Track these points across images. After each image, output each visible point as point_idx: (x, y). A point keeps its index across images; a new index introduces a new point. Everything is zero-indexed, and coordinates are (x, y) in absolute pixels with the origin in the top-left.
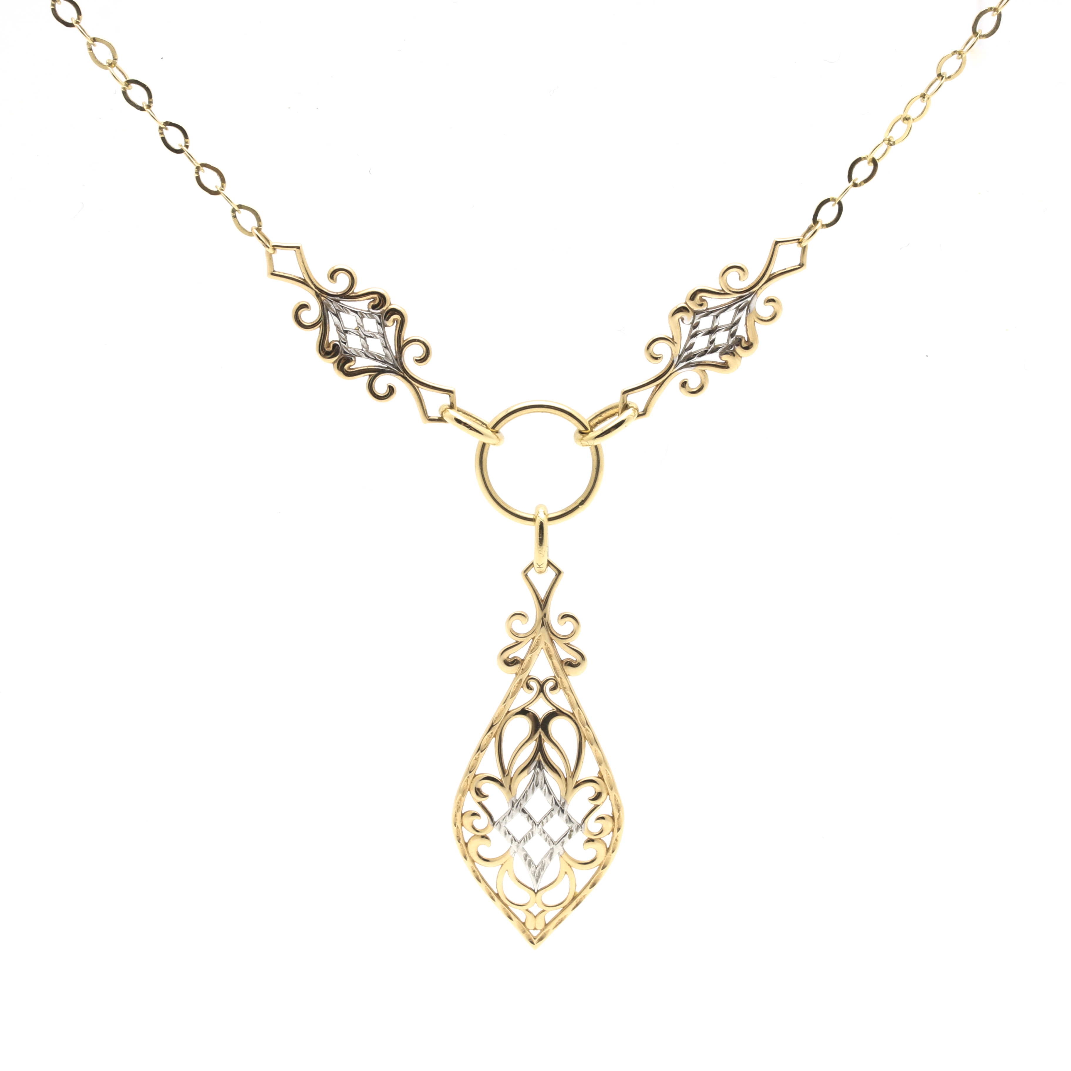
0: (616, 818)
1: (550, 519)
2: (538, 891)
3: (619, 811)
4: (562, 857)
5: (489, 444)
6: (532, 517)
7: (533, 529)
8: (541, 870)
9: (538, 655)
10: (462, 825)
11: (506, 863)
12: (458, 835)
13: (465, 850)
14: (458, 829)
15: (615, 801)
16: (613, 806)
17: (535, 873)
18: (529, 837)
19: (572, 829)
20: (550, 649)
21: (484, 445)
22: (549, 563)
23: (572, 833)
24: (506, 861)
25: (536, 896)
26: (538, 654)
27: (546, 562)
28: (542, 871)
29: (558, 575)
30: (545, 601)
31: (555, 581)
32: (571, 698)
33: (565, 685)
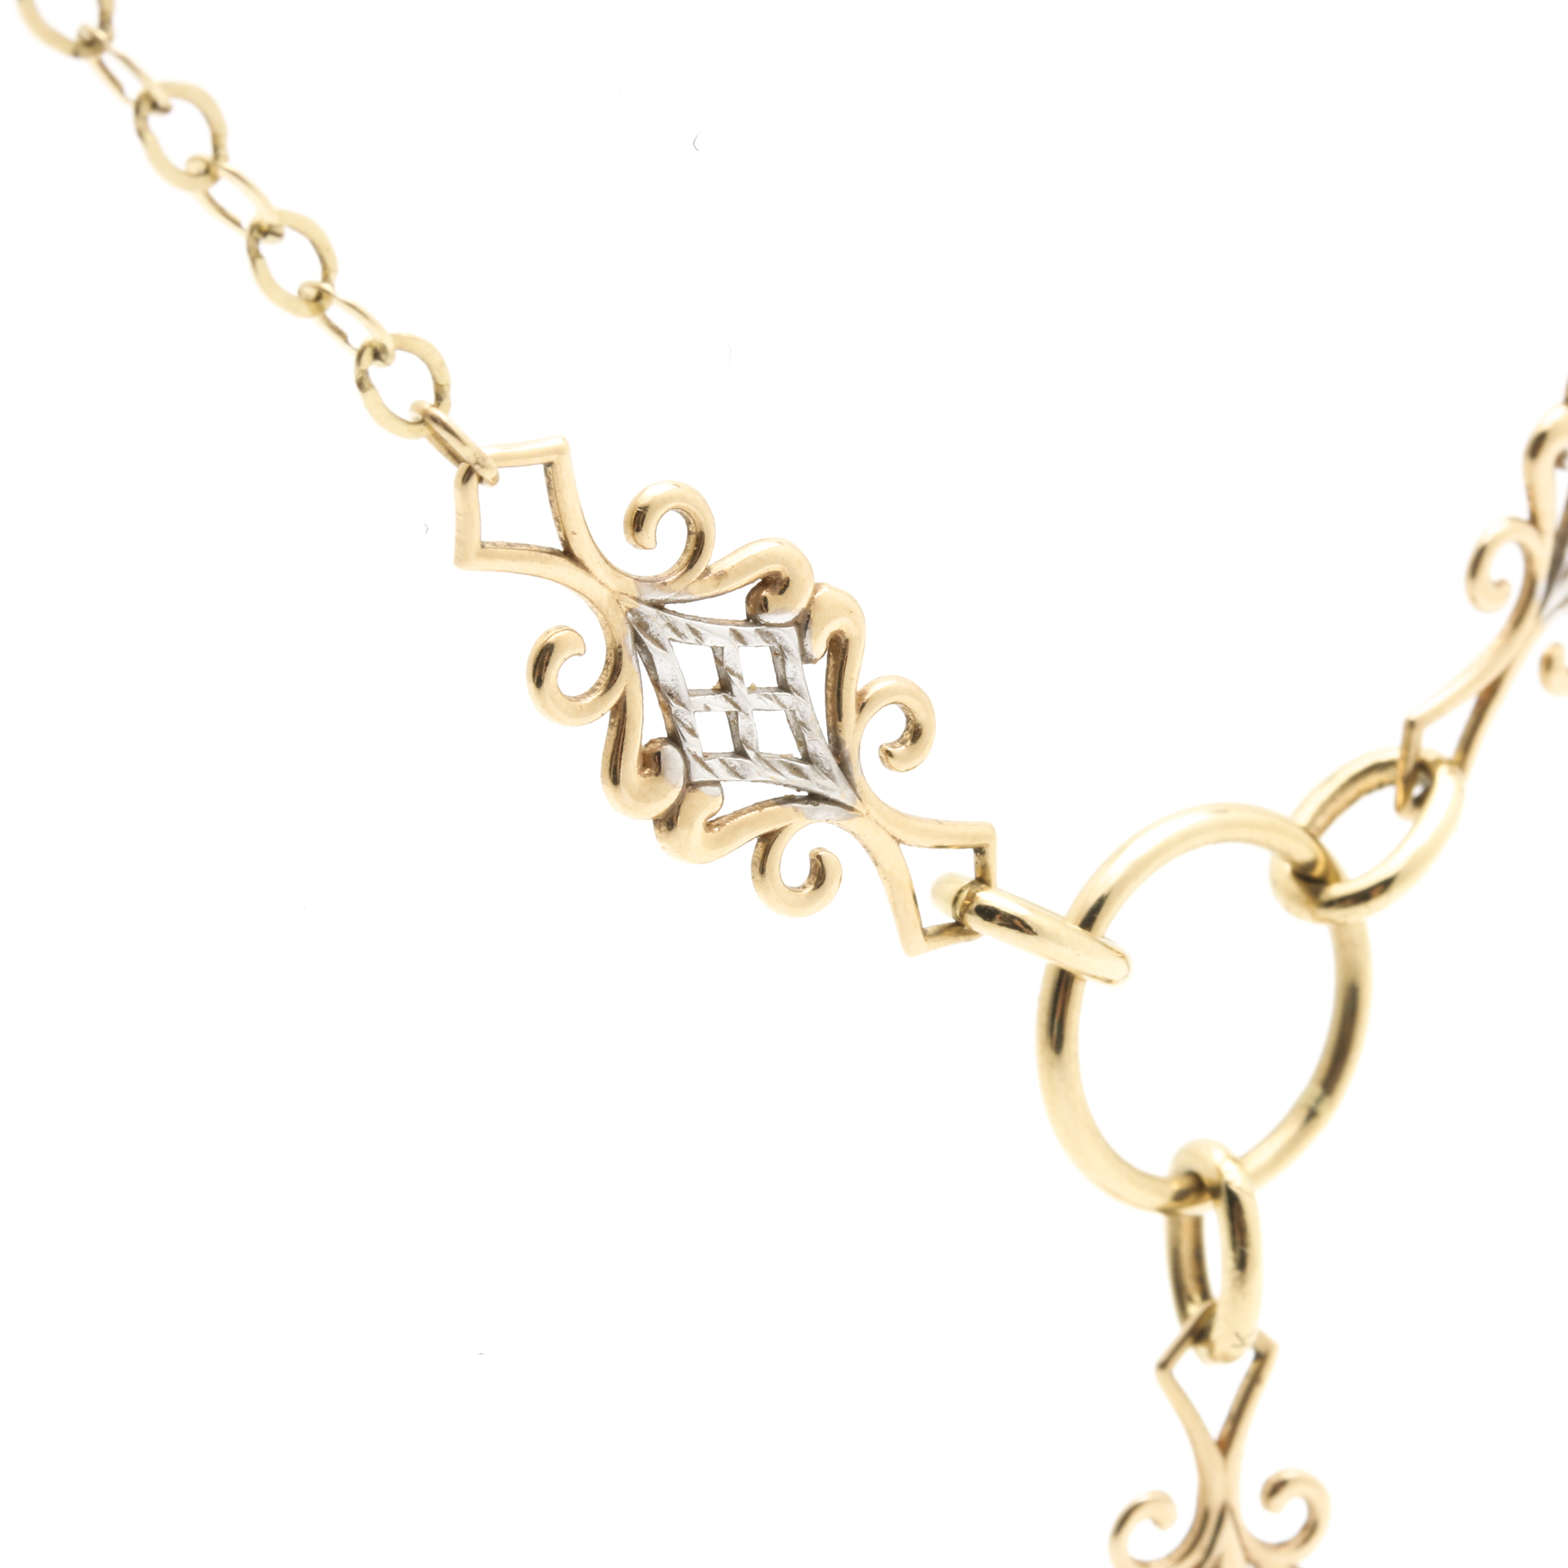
29: (1261, 1358)
30: (1225, 1444)
31: (1254, 1379)
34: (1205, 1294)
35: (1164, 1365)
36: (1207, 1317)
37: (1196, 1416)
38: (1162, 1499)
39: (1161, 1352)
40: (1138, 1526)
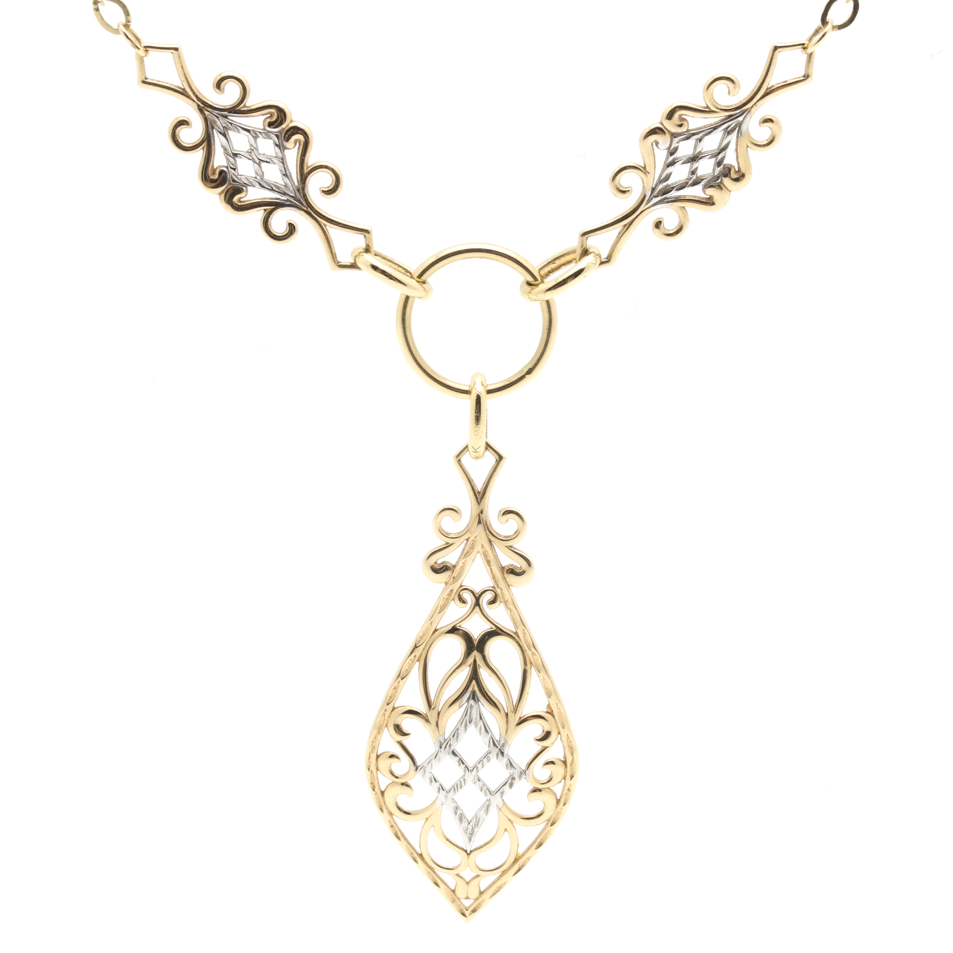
0: (569, 763)
1: (489, 392)
2: (471, 852)
3: (572, 754)
4: (501, 810)
5: (414, 297)
6: (466, 388)
7: (469, 402)
8: (475, 826)
9: (474, 561)
10: (377, 769)
11: (432, 817)
12: (372, 782)
13: (381, 800)
14: (372, 774)
15: (568, 741)
16: (565, 748)
17: (467, 830)
18: (460, 786)
19: (514, 776)
20: (488, 552)
21: (407, 298)
22: (488, 446)
23: (514, 781)
24: (432, 814)
25: (468, 857)
26: (473, 559)
27: (484, 445)
28: (476, 827)
29: (497, 461)
32: (514, 614)
33: (506, 598)
35: (457, 457)
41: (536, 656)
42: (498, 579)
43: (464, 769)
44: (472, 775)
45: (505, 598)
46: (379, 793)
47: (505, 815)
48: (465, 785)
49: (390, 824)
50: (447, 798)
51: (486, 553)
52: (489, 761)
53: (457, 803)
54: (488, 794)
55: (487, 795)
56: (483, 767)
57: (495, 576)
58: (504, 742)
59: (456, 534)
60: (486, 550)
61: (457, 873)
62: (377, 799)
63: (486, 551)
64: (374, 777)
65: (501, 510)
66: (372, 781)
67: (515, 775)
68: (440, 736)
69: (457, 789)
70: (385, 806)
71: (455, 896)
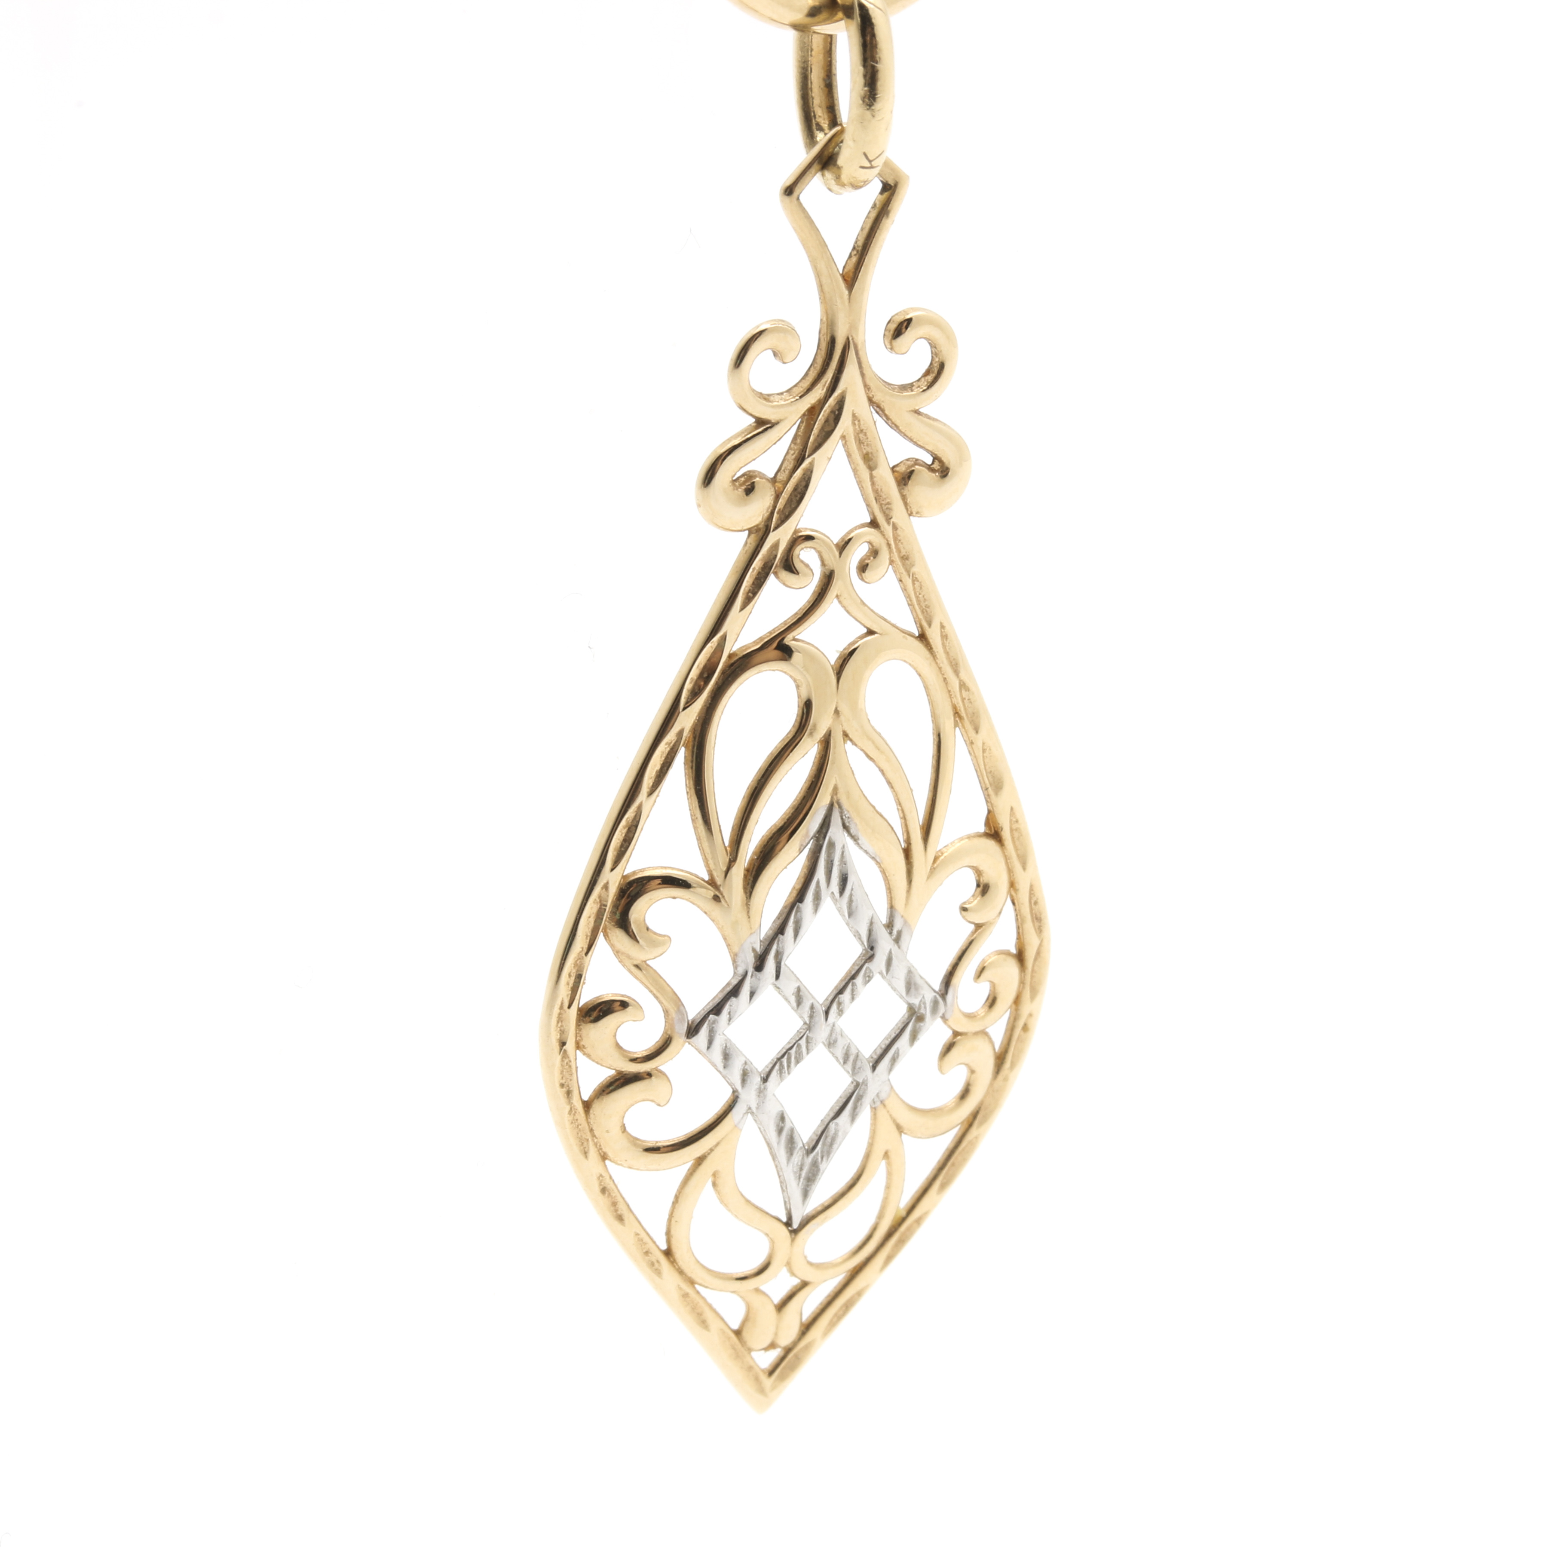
0: (1030, 955)
2: (806, 1221)
3: (1040, 930)
4: (885, 1106)
8: (822, 1158)
9: (830, 459)
10: (578, 1046)
11: (719, 1149)
12: (563, 1081)
13: (584, 1124)
14: (566, 1061)
15: (1030, 902)
16: (1023, 921)
17: (801, 1169)
18: (796, 1058)
19: (922, 1011)
20: (865, 434)
23: (922, 1024)
24: (717, 1144)
25: (793, 1240)
26: (829, 457)
28: (824, 1159)
29: (889, 189)
30: (851, 278)
31: (882, 212)
32: (921, 588)
33: (904, 548)
34: (834, 121)
35: (789, 191)
36: (835, 142)
37: (823, 245)
38: (785, 329)
39: (786, 177)
40: (760, 357)
41: (967, 693)
42: (888, 500)
43: (808, 1012)
44: (829, 1025)
45: (902, 550)
46: (579, 1107)
47: (890, 1115)
48: (808, 1053)
49: (601, 1185)
50: (762, 1095)
51: (861, 436)
52: (869, 981)
53: (783, 1107)
54: (859, 1068)
55: (858, 1072)
56: (853, 999)
57: (881, 494)
58: (902, 928)
59: (782, 394)
60: (863, 427)
61: (756, 1287)
62: (572, 1125)
63: (862, 431)
64: (570, 1066)
65: (892, 317)
66: (562, 1078)
67: (925, 1008)
68: (751, 934)
69: (789, 1066)
70: (593, 1140)
71: (743, 1346)
